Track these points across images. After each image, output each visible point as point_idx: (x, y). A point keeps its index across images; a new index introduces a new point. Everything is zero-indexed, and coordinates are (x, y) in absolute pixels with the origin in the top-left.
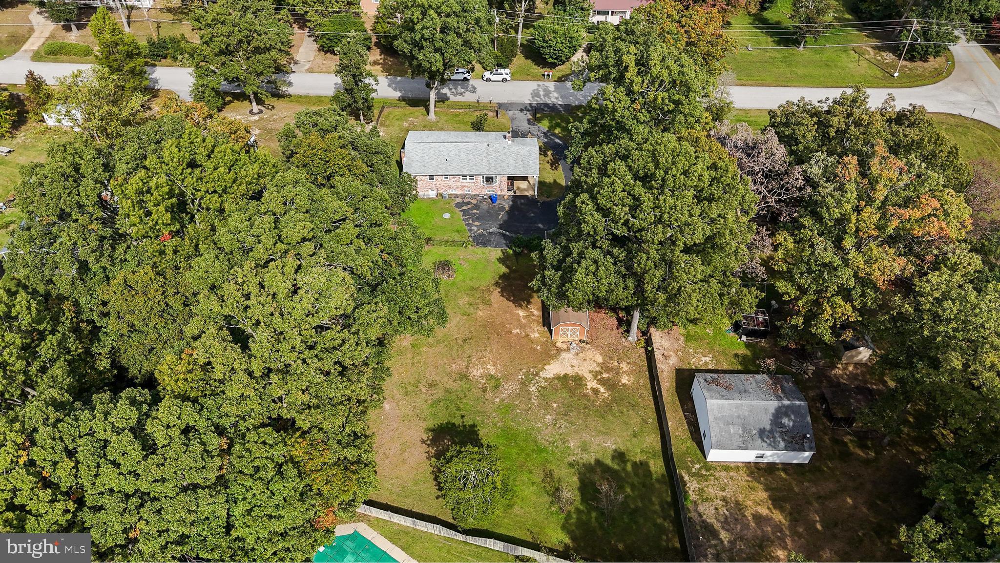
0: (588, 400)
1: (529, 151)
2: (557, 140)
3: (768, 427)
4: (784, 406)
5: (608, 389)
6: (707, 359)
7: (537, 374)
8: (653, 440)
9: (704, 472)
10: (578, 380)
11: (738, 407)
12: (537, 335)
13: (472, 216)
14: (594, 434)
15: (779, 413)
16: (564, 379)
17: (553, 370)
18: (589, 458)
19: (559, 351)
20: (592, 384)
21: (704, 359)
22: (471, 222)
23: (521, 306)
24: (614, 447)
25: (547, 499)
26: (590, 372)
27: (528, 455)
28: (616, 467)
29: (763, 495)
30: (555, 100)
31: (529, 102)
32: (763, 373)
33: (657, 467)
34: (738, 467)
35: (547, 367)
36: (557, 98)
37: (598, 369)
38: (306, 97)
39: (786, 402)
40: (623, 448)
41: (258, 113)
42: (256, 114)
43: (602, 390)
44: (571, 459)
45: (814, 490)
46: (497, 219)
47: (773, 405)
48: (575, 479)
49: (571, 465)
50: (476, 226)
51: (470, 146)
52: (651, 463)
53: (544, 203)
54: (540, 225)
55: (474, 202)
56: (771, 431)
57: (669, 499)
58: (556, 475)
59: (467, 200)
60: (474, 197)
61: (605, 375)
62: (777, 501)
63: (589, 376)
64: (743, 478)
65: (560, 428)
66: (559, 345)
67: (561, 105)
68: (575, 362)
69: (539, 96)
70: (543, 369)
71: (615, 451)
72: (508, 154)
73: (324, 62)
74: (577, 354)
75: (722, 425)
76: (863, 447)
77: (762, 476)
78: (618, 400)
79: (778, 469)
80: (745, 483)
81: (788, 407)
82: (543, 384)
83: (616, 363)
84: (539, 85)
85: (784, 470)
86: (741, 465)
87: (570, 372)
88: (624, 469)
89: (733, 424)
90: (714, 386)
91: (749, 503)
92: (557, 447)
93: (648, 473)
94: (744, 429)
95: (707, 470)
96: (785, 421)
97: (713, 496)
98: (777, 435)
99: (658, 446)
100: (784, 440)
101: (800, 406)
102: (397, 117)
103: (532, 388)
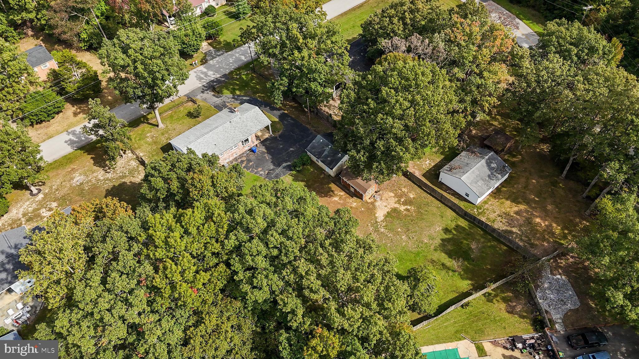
0: (409, 216)
1: (254, 112)
2: (245, 98)
3: (490, 173)
4: (487, 159)
5: (410, 205)
6: (428, 161)
7: (377, 222)
8: (450, 213)
9: (480, 211)
10: (395, 210)
11: (473, 172)
12: (355, 204)
13: (252, 167)
14: (428, 229)
15: (488, 164)
16: (388, 215)
17: (380, 214)
18: (438, 241)
19: (372, 203)
20: (402, 208)
21: (427, 163)
22: (256, 171)
23: (331, 196)
24: (441, 228)
25: (444, 272)
26: (395, 203)
27: (415, 261)
28: (451, 236)
29: (508, 203)
30: (214, 76)
31: (201, 85)
32: (462, 151)
33: (463, 223)
34: (488, 199)
35: (377, 215)
36: (214, 74)
37: (396, 199)
38: (55, 162)
39: (487, 157)
40: (444, 226)
41: (39, 192)
42: (37, 194)
43: (409, 207)
44: (432, 247)
45: (520, 186)
46: (267, 160)
47: (483, 162)
48: (443, 254)
49: (435, 250)
50: (261, 171)
51: (220, 128)
52: (459, 223)
53: (280, 136)
54: (291, 149)
55: (244, 159)
56: (492, 174)
57: (482, 232)
58: (435, 259)
59: (239, 160)
60: (241, 156)
61: (402, 200)
62: (515, 200)
63: (397, 205)
64: (494, 202)
65: (413, 238)
66: (369, 201)
67: (220, 77)
68: (385, 204)
69: (203, 79)
70: (376, 218)
71: (443, 230)
72: (245, 120)
73: (39, 132)
74: (381, 199)
75: (475, 185)
76: (514, 156)
77: (499, 195)
78: (419, 207)
79: (501, 188)
80: (498, 203)
81: (489, 159)
82: (384, 224)
83: (400, 191)
84: (195, 72)
85: (503, 186)
86: (488, 197)
87: (387, 210)
88: (454, 234)
89: (478, 181)
90: (454, 171)
91: (508, 209)
92: (422, 247)
93: (463, 229)
94: (483, 180)
95: (481, 209)
96: (493, 165)
97: (494, 218)
98: (495, 174)
99: (454, 214)
100: (499, 174)
101: (492, 155)
102: (137, 139)
103: (382, 230)
